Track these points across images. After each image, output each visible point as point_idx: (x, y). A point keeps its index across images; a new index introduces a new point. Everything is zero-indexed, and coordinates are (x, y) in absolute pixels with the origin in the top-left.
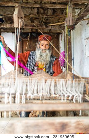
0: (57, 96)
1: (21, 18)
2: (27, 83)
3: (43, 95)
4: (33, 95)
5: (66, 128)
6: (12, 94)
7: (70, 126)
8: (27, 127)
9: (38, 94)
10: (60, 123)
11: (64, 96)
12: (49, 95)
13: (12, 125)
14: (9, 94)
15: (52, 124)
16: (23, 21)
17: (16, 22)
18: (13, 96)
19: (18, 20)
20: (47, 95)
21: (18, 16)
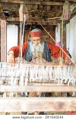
0: (55, 79)
1: (26, 13)
2: (30, 68)
3: (43, 79)
4: (35, 78)
5: (63, 107)
6: (17, 77)
7: (67, 105)
8: (31, 105)
9: (39, 78)
10: (58, 102)
11: (60, 80)
12: (48, 79)
13: (19, 103)
14: (15, 77)
15: (52, 103)
16: (27, 16)
17: (21, 17)
18: (18, 79)
19: (23, 16)
20: (47, 78)
21: (23, 12)
